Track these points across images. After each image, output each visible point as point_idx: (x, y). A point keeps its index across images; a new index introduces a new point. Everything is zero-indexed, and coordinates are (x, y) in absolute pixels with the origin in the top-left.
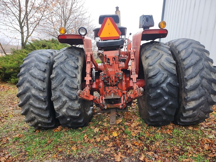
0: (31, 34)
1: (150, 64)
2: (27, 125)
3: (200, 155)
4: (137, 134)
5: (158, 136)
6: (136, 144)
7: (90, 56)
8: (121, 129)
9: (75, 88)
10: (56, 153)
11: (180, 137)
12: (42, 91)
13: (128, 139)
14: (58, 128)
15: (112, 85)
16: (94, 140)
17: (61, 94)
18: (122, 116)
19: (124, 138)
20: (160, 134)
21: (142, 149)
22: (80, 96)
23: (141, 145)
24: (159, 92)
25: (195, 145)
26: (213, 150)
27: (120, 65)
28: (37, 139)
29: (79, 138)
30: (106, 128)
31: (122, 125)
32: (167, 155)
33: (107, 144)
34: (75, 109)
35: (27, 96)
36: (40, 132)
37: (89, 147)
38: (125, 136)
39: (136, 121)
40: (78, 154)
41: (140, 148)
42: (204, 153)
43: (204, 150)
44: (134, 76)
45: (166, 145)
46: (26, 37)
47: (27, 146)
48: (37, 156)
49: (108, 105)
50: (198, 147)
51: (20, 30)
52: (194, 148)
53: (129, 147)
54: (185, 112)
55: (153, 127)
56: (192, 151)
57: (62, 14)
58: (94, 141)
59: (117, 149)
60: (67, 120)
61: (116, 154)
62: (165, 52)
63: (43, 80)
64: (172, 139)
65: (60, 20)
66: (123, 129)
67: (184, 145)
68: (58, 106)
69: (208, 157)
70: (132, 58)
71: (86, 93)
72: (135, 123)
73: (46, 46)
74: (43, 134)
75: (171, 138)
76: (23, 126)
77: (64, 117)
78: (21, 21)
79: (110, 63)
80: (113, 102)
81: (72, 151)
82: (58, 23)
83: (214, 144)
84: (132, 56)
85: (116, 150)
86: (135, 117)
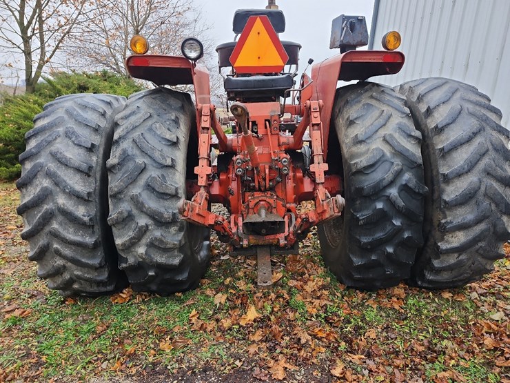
0: (50, 57)
1: (361, 138)
2: (42, 286)
3: (476, 361)
4: (320, 308)
5: (371, 315)
6: (320, 335)
7: (209, 114)
8: (280, 297)
9: (170, 195)
10: (119, 359)
11: (423, 317)
12: (85, 200)
13: (299, 323)
14: (122, 293)
15: (263, 189)
16: (215, 323)
17: (133, 209)
18: (282, 265)
19: (289, 320)
20: (375, 310)
21: (336, 348)
22: (185, 214)
23: (331, 338)
24: (381, 207)
25: (461, 336)
26: (506, 350)
27: (282, 140)
28: (70, 322)
29: (177, 320)
30: (243, 295)
31: (282, 286)
32: (397, 362)
33: (249, 334)
34: (168, 246)
35: (45, 213)
36: (75, 304)
37: (203, 341)
38: (291, 315)
39: (317, 278)
40: (177, 361)
41: (330, 344)
42: (484, 357)
43: (484, 349)
44: (320, 167)
45: (393, 336)
46: (37, 65)
47: (42, 340)
48: (70, 367)
49: (251, 237)
50: (469, 341)
51: (22, 46)
52: (460, 343)
53: (303, 341)
54: (438, 257)
55: (357, 291)
56: (456, 352)
57: (130, 12)
58: (216, 327)
59: (274, 347)
60: (147, 274)
61: (272, 362)
62: (396, 109)
63: (86, 171)
64: (405, 322)
65: (122, 25)
66: (286, 296)
67: (434, 336)
68: (126, 239)
69: (495, 367)
70: (314, 121)
71: (198, 208)
72: (313, 281)
73: (88, 89)
74: (86, 308)
75: (403, 320)
76: (32, 287)
77: (141, 267)
78: (26, 23)
79: (256, 133)
80: (264, 231)
81: (161, 352)
82: (118, 34)
83: (506, 333)
84: (316, 118)
85: (271, 350)
86: (312, 267)
